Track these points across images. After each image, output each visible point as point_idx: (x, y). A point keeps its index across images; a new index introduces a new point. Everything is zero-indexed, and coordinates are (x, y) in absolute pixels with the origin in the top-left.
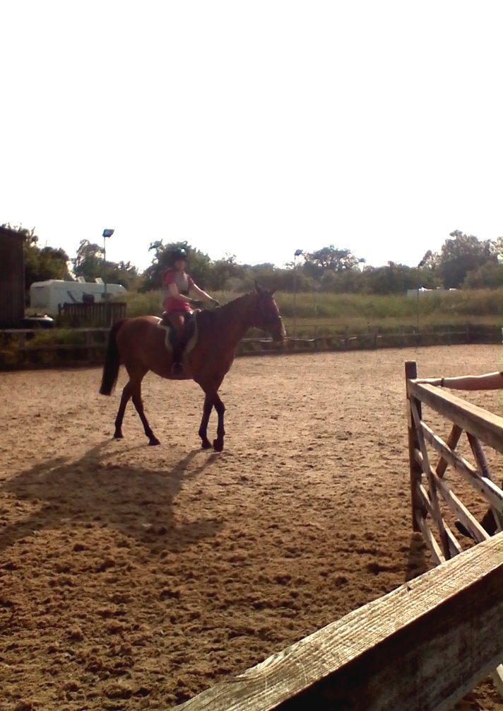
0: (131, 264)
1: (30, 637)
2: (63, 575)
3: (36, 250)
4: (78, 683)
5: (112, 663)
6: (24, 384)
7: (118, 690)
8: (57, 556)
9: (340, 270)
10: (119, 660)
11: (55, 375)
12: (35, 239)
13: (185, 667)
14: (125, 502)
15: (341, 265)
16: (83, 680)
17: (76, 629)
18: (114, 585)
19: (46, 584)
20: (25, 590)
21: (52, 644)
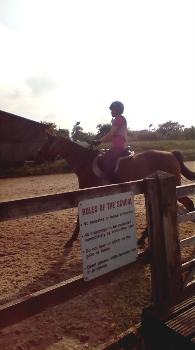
0: (93, 133)
1: (33, 251)
2: (46, 235)
3: (56, 130)
4: (43, 262)
5: (54, 257)
6: (50, 179)
7: (53, 263)
8: (46, 230)
9: (174, 130)
10: (56, 256)
11: (61, 176)
12: (55, 126)
13: (74, 258)
14: (71, 215)
15: (174, 129)
16: (45, 261)
17: (46, 249)
18: (61, 238)
19: (41, 238)
20: (34, 239)
21: (38, 252)
